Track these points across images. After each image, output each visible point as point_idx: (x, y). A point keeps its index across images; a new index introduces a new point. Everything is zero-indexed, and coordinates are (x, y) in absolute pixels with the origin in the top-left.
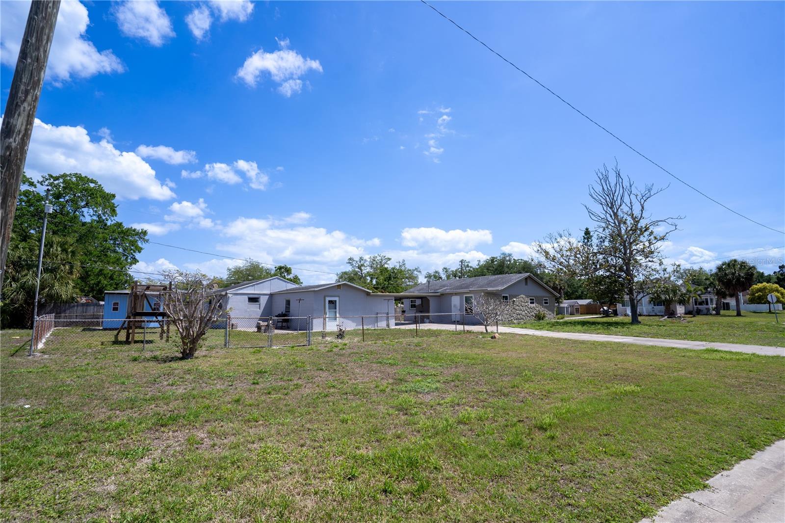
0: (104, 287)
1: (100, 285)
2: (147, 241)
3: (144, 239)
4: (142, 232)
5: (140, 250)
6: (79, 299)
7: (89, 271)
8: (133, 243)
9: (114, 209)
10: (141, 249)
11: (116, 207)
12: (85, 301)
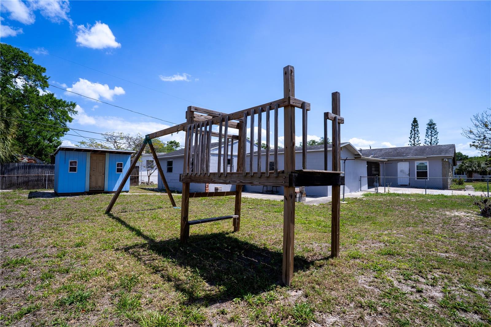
0: (43, 149)
1: (39, 147)
2: (76, 112)
3: (73, 110)
4: (71, 105)
5: (70, 120)
6: (19, 158)
7: (26, 132)
8: (64, 113)
9: (46, 81)
10: (72, 119)
11: (47, 79)
12: (27, 160)
